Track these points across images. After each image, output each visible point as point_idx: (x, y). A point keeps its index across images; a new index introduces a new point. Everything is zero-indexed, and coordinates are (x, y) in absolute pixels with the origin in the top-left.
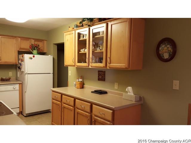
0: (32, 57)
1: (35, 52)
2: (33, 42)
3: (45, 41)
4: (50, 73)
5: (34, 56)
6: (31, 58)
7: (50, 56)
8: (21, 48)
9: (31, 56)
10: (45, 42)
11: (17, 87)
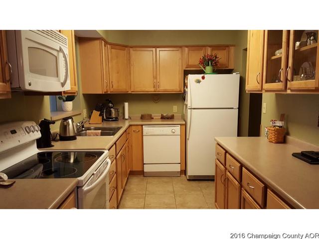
0: (201, 79)
1: (208, 69)
2: (209, 51)
3: (233, 47)
4: (233, 108)
5: (203, 78)
6: (199, 82)
7: (234, 74)
8: (188, 66)
9: (199, 77)
10: (232, 49)
11: (177, 129)
